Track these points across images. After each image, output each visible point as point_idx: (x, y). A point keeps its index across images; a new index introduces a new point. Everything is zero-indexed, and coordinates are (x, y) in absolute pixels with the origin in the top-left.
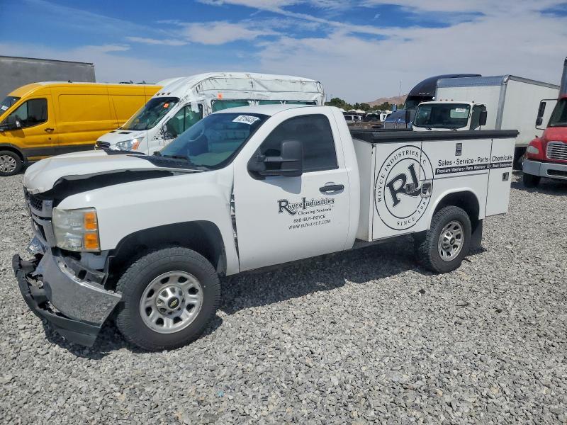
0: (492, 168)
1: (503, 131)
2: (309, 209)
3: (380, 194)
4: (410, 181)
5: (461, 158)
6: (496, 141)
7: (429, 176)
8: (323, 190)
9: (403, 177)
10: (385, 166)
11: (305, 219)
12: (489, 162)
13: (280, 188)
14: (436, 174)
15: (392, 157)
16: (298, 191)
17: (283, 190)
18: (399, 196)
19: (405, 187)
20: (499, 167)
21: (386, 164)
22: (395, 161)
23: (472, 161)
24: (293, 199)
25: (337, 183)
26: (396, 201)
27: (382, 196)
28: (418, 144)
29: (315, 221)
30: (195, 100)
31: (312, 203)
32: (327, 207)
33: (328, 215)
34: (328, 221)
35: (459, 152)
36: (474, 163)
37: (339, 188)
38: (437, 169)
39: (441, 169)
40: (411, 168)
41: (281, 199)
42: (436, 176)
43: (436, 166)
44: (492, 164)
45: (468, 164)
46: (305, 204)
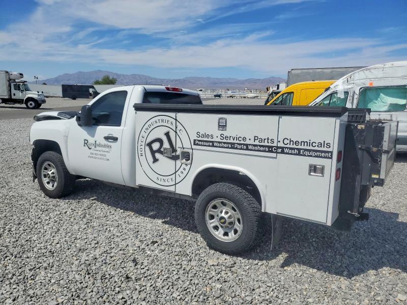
0: (283, 152)
1: (296, 107)
2: (98, 148)
3: (141, 150)
4: (166, 145)
5: (226, 133)
6: (285, 119)
7: (187, 144)
8: (107, 138)
9: (160, 141)
10: (144, 129)
11: (96, 154)
12: (275, 144)
13: (86, 133)
14: (195, 144)
15: (149, 123)
16: (93, 136)
17: (87, 134)
18: (158, 155)
19: (162, 150)
20: (299, 154)
21: (145, 127)
22: (152, 127)
23: (244, 139)
24: (91, 140)
25: (115, 136)
26: (155, 160)
27: (143, 152)
28: (173, 115)
29: (101, 157)
30: (343, 88)
31: (100, 145)
32: (107, 149)
33: (108, 156)
34: (108, 160)
35: (222, 126)
36: (248, 142)
37: (115, 139)
38: (195, 140)
39: (199, 141)
40: (167, 134)
41: (85, 139)
42: (194, 147)
43: (194, 137)
44: (282, 148)
45: (238, 142)
46: (95, 145)
